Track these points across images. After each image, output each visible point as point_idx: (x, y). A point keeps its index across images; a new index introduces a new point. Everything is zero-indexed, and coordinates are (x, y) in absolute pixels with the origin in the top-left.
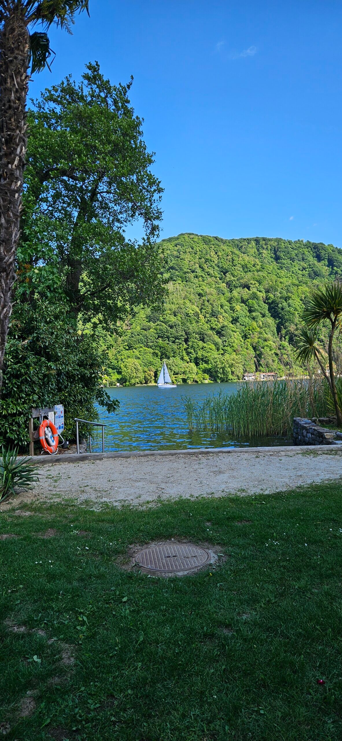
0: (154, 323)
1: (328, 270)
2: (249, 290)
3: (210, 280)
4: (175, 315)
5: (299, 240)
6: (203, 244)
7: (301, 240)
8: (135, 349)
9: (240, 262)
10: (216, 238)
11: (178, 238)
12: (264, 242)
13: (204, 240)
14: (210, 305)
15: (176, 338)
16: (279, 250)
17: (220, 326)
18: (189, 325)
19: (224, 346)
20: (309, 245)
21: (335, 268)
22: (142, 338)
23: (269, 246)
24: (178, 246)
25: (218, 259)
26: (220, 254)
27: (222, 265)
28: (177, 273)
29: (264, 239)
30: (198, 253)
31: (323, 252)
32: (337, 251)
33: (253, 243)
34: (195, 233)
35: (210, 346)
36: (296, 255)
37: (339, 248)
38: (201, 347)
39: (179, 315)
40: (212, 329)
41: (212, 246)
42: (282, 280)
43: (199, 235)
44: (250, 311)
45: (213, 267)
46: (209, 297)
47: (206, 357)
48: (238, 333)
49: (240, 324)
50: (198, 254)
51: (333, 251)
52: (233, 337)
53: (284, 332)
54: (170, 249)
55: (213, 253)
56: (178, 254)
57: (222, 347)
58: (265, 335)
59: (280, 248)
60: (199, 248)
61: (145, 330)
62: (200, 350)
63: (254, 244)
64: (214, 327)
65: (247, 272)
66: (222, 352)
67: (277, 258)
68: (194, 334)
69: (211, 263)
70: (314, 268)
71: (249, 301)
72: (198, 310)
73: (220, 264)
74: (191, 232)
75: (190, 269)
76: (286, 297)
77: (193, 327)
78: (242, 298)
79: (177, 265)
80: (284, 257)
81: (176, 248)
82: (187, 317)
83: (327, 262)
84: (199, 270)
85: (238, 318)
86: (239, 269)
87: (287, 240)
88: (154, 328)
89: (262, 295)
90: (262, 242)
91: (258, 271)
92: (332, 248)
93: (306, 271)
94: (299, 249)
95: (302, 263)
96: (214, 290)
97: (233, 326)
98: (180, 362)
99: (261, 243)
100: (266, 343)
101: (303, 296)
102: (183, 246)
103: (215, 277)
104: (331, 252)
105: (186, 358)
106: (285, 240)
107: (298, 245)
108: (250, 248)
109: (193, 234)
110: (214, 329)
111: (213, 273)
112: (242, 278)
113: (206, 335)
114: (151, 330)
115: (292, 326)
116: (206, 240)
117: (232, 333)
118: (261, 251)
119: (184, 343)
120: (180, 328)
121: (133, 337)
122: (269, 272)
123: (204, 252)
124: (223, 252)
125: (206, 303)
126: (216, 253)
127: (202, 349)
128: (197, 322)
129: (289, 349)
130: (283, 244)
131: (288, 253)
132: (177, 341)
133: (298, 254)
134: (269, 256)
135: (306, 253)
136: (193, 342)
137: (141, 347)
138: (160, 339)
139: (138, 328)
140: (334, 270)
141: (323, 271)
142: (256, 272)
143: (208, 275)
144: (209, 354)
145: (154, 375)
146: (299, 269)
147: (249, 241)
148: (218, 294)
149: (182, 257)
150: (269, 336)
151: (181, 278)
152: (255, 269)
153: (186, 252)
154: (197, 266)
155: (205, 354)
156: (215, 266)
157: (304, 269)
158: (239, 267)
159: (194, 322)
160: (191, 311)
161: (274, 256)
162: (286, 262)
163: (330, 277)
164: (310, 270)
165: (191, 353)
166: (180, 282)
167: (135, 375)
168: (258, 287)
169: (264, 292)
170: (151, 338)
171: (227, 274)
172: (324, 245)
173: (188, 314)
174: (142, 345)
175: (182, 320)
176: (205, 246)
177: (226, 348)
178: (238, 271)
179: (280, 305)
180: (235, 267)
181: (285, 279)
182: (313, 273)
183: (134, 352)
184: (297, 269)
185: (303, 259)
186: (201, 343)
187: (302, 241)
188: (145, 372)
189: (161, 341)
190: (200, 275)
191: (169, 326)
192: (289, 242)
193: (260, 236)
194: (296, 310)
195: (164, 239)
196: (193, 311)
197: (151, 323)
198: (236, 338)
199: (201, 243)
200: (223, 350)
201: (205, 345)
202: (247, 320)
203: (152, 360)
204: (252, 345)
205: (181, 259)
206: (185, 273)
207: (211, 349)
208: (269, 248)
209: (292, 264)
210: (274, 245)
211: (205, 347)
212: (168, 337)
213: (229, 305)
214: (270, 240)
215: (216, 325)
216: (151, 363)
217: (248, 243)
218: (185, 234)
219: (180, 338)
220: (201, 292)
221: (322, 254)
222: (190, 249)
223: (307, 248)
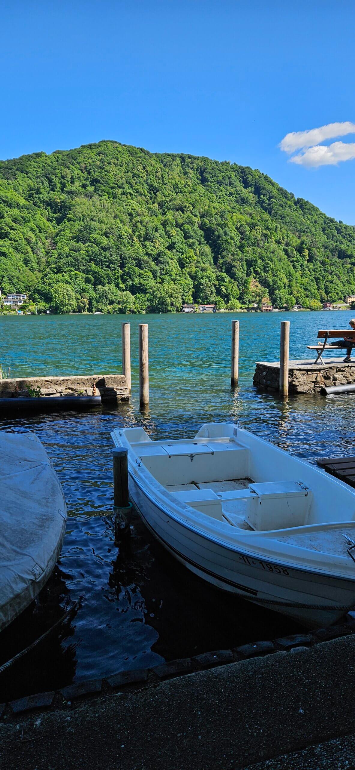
0: (84, 244)
1: (254, 198)
2: (183, 213)
3: (139, 198)
4: (107, 237)
5: (225, 162)
6: (129, 156)
7: (227, 161)
8: (65, 272)
9: (170, 181)
10: (142, 150)
11: (100, 146)
12: (190, 160)
13: (129, 151)
14: (144, 228)
15: (111, 262)
16: (206, 171)
17: (155, 252)
18: (124, 249)
19: (161, 274)
20: (236, 168)
21: (262, 196)
22: (73, 260)
23: (195, 165)
24: (101, 155)
25: (147, 175)
26: (148, 169)
27: (151, 182)
28: (103, 188)
29: (190, 157)
30: (125, 165)
31: (250, 176)
32: (263, 178)
33: (178, 160)
34: (118, 141)
35: (147, 273)
36: (223, 178)
37: (265, 174)
38: (138, 274)
39: (111, 236)
40: (148, 254)
41: (139, 159)
42: (215, 205)
43: (123, 144)
44: (186, 237)
45: (142, 184)
46: (142, 218)
47: (144, 285)
48: (175, 260)
49: (177, 251)
50: (124, 167)
51: (260, 177)
52: (171, 265)
53: (221, 261)
54: (92, 157)
55: (141, 168)
56: (102, 165)
57: (159, 274)
58: (203, 265)
59: (207, 168)
60: (125, 160)
61: (75, 251)
62: (136, 277)
63: (179, 162)
64: (149, 252)
65: (178, 193)
66: (160, 281)
67: (204, 181)
68: (130, 259)
69: (139, 179)
70: (241, 195)
71: (184, 225)
72: (131, 231)
73: (149, 181)
74: (114, 140)
75: (117, 184)
76: (223, 224)
77: (128, 251)
78: (176, 222)
79: (102, 178)
80: (210, 180)
81: (99, 158)
82: (119, 239)
83: (253, 189)
84: (126, 186)
85: (174, 244)
86: (170, 188)
87: (214, 160)
88: (84, 249)
89: (197, 220)
90: (188, 161)
91: (190, 193)
92: (259, 174)
93: (233, 197)
94: (226, 172)
95: (229, 188)
96: (146, 210)
97: (170, 253)
98: (115, 290)
99: (186, 161)
100: (205, 273)
101: (239, 224)
102: (107, 155)
103: (144, 195)
104: (258, 177)
105: (122, 285)
106: (211, 160)
107: (225, 167)
108: (175, 165)
109: (116, 142)
110: (150, 255)
111: (142, 191)
112: (175, 199)
113: (143, 261)
114: (82, 251)
115: (229, 256)
116: (132, 151)
117: (170, 261)
118: (187, 171)
119: (120, 269)
120: (114, 251)
121: (61, 258)
122: (201, 194)
123: (131, 165)
124: (151, 167)
125: (139, 225)
126: (144, 168)
127: (139, 276)
128: (132, 246)
129: (227, 280)
130: (210, 165)
131: (215, 176)
132: (112, 266)
133: (225, 177)
134: (196, 176)
135: (233, 177)
136: (129, 268)
137: (72, 271)
138: (93, 263)
139: (66, 249)
140: (261, 198)
141: (250, 198)
142: (188, 194)
143: (137, 192)
144: (147, 282)
145: (88, 302)
146: (226, 194)
147: (174, 157)
148: (151, 215)
149: (107, 168)
150: (206, 265)
151: (107, 193)
152: (187, 190)
153: (110, 163)
154: (124, 180)
155: (143, 282)
156: (144, 183)
157: (231, 194)
158: (169, 187)
159: (128, 245)
160: (124, 233)
161: (200, 177)
162: (213, 186)
163: (257, 205)
164: (237, 196)
165: (127, 280)
166: (107, 198)
167: (67, 301)
168: (193, 211)
169: (199, 217)
170: (83, 261)
171: (158, 194)
172: (251, 170)
173: (122, 236)
174: (72, 269)
175: (115, 242)
176: (131, 157)
177: (163, 277)
178: (169, 191)
179: (216, 233)
180: (165, 186)
181: (217, 204)
182: (240, 200)
183: (63, 276)
184: (224, 193)
185: (230, 184)
186: (137, 269)
187: (229, 163)
188: (77, 299)
189: (94, 265)
190: (128, 191)
191: (102, 248)
192: (216, 163)
193: (186, 152)
194: (232, 238)
195: (83, 144)
196: (126, 232)
197: (80, 243)
198: (174, 267)
199: (127, 154)
200: (160, 278)
201: (142, 272)
202: (184, 247)
203: (85, 286)
204: (189, 274)
205: (105, 171)
206: (112, 188)
207: (148, 277)
208: (196, 167)
209: (218, 189)
210: (200, 164)
211: (143, 274)
212: (101, 261)
213: (163, 229)
214: (196, 158)
215: (152, 250)
216: (84, 290)
217: (173, 160)
218: (107, 141)
219: (115, 263)
220: (132, 211)
221: (249, 179)
222: (115, 159)
223: (234, 171)
